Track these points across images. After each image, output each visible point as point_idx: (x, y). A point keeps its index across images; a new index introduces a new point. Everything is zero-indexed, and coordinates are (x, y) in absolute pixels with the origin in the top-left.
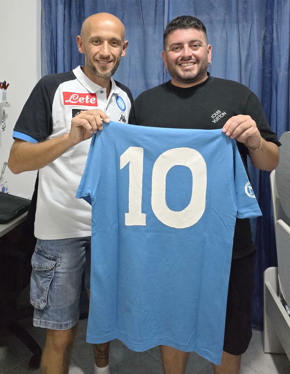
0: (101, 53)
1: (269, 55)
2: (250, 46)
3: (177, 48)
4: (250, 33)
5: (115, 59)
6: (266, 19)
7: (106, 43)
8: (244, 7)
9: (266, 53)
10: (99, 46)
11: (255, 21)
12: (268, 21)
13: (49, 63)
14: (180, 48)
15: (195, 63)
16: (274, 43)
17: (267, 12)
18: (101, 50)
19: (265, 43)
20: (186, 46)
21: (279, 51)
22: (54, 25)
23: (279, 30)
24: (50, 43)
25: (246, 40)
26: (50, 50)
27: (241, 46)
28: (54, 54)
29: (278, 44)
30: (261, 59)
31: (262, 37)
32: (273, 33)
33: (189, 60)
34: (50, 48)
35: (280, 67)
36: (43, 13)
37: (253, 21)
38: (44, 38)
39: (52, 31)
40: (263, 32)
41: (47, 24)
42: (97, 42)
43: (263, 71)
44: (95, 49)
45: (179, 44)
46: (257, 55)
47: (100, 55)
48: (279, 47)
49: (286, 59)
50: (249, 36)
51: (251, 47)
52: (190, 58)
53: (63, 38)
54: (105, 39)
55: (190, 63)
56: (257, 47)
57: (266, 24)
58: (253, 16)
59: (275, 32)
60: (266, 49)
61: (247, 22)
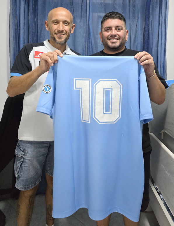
0: (58, 29)
1: (147, 38)
2: (136, 32)
3: (108, 30)
4: (137, 25)
6: (146, 17)
8: (133, 10)
9: (145, 37)
10: (57, 25)
11: (139, 18)
12: (147, 19)
13: (14, 37)
14: (110, 30)
15: (118, 39)
16: (150, 31)
17: (146, 13)
18: (58, 27)
19: (145, 31)
20: (114, 29)
21: (153, 35)
22: (18, 14)
23: (152, 24)
24: (15, 25)
25: (134, 29)
26: (15, 29)
27: (131, 32)
28: (18, 32)
29: (152, 31)
30: (142, 40)
31: (143, 27)
32: (149, 25)
33: (115, 37)
35: (153, 45)
36: (11, 6)
37: (138, 18)
39: (17, 18)
40: (144, 25)
41: (14, 13)
42: (56, 23)
43: (144, 46)
44: (55, 27)
46: (140, 38)
48: (152, 33)
49: (156, 40)
50: (136, 27)
52: (115, 36)
53: (23, 22)
54: (60, 21)
55: (115, 39)
56: (140, 33)
58: (138, 15)
60: (145, 34)
61: (135, 18)
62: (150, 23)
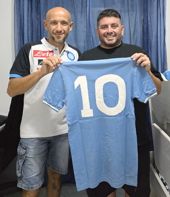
0: (57, 29)
1: (146, 30)
3: (104, 27)
5: (65, 32)
6: (144, 10)
7: (59, 23)
8: (132, 3)
9: (144, 29)
13: (19, 34)
14: (107, 28)
15: (114, 36)
16: (149, 23)
17: (144, 6)
19: (144, 23)
21: (152, 27)
22: (22, 13)
23: (151, 16)
25: (133, 21)
26: (19, 27)
27: (131, 25)
28: (22, 30)
29: (151, 23)
30: (142, 32)
31: (142, 20)
34: (19, 25)
35: (152, 37)
36: (15, 5)
37: (137, 11)
38: (16, 20)
39: (21, 16)
40: (143, 17)
41: (18, 11)
42: (54, 23)
43: (143, 38)
44: (53, 27)
45: (106, 25)
46: (140, 30)
47: (56, 30)
48: (151, 25)
49: (155, 32)
50: (135, 19)
51: (136, 25)
53: (27, 20)
56: (139, 26)
57: (144, 12)
58: (137, 8)
59: (149, 17)
60: (144, 27)
61: (133, 11)
62: (149, 15)
